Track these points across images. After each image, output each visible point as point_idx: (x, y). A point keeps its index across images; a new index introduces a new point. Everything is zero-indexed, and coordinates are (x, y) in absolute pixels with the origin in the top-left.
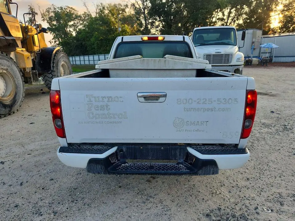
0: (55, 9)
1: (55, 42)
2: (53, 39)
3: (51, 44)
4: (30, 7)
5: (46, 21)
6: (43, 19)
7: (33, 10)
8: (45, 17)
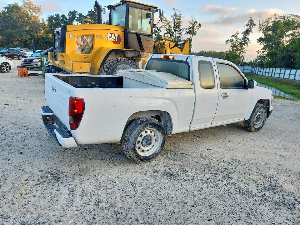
0: (276, 18)
1: (263, 53)
2: (262, 49)
3: (258, 54)
4: (250, 19)
5: (262, 31)
6: (260, 29)
7: (252, 22)
8: (262, 28)
